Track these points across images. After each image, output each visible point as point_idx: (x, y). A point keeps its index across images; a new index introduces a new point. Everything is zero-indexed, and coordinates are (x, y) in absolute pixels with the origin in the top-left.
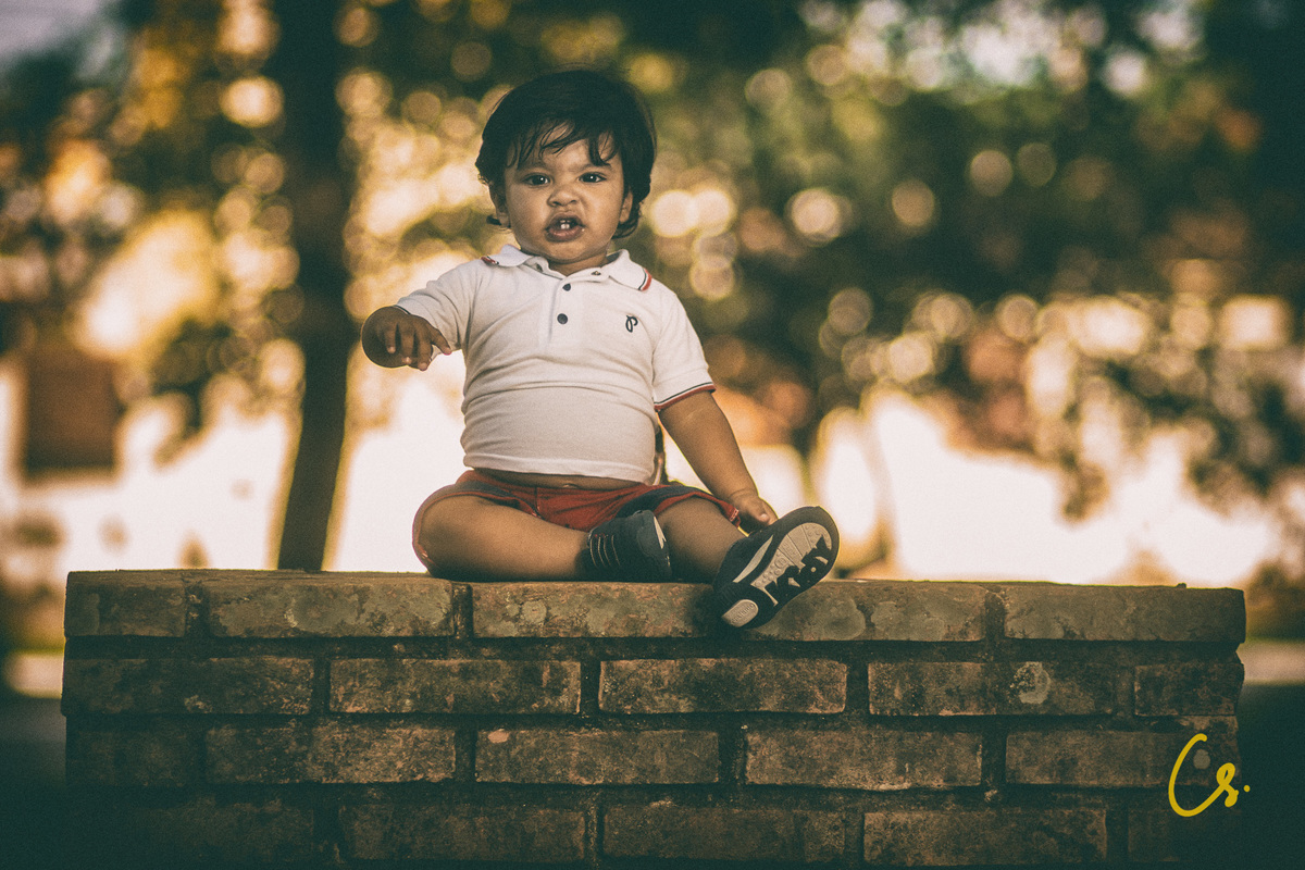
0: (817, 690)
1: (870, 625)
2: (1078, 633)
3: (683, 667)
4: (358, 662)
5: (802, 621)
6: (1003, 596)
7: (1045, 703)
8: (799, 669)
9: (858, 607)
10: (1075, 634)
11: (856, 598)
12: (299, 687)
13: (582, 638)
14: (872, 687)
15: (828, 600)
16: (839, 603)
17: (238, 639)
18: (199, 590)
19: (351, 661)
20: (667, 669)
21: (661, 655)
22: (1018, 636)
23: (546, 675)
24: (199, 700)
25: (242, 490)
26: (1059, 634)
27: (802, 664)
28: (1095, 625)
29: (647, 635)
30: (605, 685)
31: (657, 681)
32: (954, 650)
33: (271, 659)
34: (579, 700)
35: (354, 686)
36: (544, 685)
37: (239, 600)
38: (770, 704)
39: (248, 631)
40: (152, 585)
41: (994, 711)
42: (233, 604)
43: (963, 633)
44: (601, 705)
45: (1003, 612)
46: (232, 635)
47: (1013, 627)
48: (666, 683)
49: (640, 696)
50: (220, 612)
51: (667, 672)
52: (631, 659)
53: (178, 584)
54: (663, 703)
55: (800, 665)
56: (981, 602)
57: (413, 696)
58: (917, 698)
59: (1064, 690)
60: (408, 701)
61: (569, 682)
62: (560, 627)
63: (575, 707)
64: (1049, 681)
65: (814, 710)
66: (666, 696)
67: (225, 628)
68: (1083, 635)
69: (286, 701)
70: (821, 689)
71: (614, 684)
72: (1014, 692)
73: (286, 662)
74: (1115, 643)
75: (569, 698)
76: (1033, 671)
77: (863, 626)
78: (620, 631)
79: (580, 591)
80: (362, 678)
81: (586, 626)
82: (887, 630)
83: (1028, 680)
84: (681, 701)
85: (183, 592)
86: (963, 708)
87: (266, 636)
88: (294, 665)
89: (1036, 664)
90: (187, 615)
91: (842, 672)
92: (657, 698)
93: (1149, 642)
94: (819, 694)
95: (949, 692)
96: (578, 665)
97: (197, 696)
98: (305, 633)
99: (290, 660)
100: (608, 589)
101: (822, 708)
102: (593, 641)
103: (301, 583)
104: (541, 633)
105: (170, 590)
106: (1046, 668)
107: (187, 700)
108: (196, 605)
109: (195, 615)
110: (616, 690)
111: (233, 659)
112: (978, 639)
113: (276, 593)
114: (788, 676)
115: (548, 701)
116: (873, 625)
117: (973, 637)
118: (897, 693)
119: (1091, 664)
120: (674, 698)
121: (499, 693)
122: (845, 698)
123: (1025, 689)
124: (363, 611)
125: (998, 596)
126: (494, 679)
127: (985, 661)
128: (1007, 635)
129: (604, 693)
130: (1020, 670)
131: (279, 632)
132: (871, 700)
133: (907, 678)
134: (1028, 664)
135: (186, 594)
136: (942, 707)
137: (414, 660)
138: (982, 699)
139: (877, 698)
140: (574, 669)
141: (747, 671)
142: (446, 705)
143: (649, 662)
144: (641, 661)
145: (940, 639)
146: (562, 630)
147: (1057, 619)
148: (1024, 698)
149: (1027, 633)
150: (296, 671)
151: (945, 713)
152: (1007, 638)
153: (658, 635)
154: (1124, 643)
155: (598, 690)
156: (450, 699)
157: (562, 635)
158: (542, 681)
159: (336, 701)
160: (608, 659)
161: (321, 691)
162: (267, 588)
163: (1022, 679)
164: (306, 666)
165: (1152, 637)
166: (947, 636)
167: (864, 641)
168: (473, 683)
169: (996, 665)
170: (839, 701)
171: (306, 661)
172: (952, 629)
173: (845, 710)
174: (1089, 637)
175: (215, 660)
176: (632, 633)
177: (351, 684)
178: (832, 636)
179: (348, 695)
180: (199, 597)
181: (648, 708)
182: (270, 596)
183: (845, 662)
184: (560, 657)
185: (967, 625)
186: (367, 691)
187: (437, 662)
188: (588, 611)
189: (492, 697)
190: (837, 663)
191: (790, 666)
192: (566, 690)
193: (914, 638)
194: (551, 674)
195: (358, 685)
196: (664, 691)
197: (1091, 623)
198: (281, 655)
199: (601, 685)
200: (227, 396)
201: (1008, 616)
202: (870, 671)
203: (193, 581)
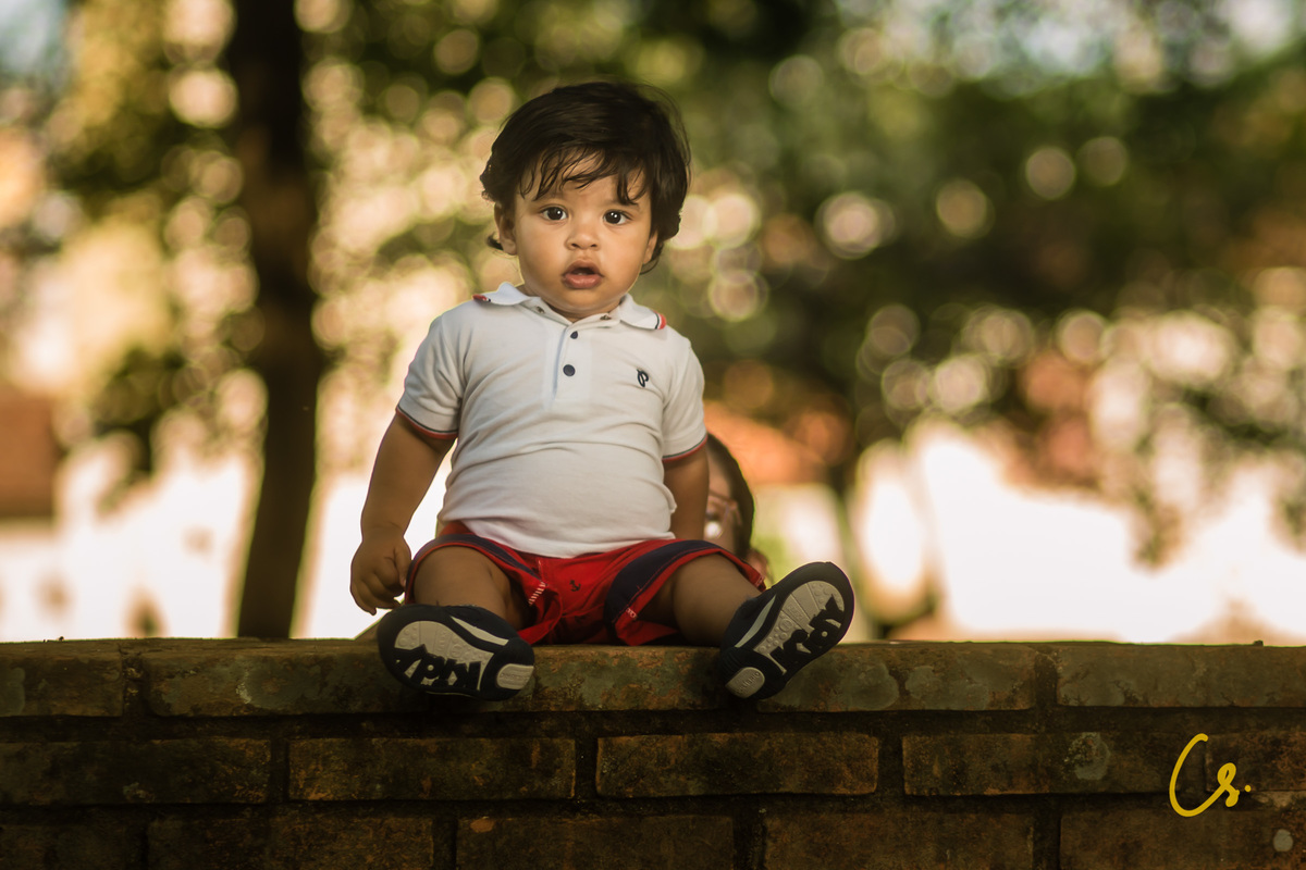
0: (844, 768)
1: (904, 693)
2: (1141, 699)
3: (691, 744)
4: (321, 743)
5: (828, 690)
6: (1056, 658)
7: (1105, 778)
8: (824, 744)
9: (891, 673)
10: (1137, 701)
11: (887, 663)
12: (254, 772)
13: (576, 711)
14: (907, 763)
15: (856, 665)
16: (869, 668)
17: (183, 718)
18: (139, 664)
19: (313, 741)
20: (673, 746)
21: (668, 731)
22: (1073, 703)
23: (535, 755)
24: (140, 788)
25: (200, 542)
26: (1119, 700)
27: (828, 738)
28: (1160, 689)
29: (650, 708)
30: (603, 765)
31: (663, 760)
32: (1001, 720)
33: (221, 740)
34: (574, 783)
35: (316, 769)
36: (533, 766)
37: (184, 674)
38: (791, 785)
39: (195, 709)
40: (84, 657)
41: (1046, 789)
42: (177, 679)
43: (1011, 700)
44: (599, 788)
45: (1055, 676)
46: (177, 714)
47: (1067, 693)
48: (673, 761)
49: (643, 777)
50: (163, 687)
51: (673, 750)
52: (632, 734)
53: (115, 656)
54: (670, 786)
55: (824, 739)
56: (1031, 665)
57: (384, 781)
58: (958, 775)
59: (1125, 764)
60: (378, 787)
61: (562, 762)
62: (551, 699)
63: (570, 791)
64: (1109, 754)
65: (841, 790)
66: (673, 776)
67: (169, 705)
68: (1147, 702)
69: (239, 787)
70: (849, 766)
71: (614, 763)
72: (1069, 767)
73: (239, 743)
74: (1183, 709)
75: (563, 782)
76: (1090, 743)
77: (896, 694)
78: (620, 703)
79: (573, 658)
80: (326, 761)
81: (581, 698)
82: (923, 698)
83: (1085, 754)
84: (691, 782)
85: (119, 665)
86: (1011, 785)
87: (215, 714)
88: (251, 747)
89: (1093, 734)
90: (125, 691)
91: (873, 746)
92: (662, 779)
93: (1221, 709)
94: (847, 773)
95: (995, 768)
96: (573, 742)
97: (137, 784)
98: (261, 709)
99: (243, 741)
100: (606, 655)
101: (851, 788)
102: (589, 714)
103: (255, 652)
104: (530, 707)
105: (105, 664)
106: (1104, 738)
107: (126, 789)
108: (135, 680)
109: (135, 691)
110: (615, 771)
111: (178, 741)
112: (1027, 707)
113: (227, 665)
114: (812, 752)
115: (538, 784)
116: (907, 693)
117: (1021, 705)
118: (936, 770)
119: (1155, 734)
120: (682, 779)
121: (483, 776)
122: (876, 777)
123: (1080, 763)
124: (326, 684)
125: (1049, 658)
126: (476, 759)
127: (1035, 732)
128: (1060, 702)
129: (603, 774)
130: (1076, 741)
131: (230, 710)
132: (906, 778)
133: (947, 753)
134: (1084, 735)
135: (124, 667)
136: (987, 785)
137: (385, 739)
138: (1032, 775)
139: (913, 776)
140: (567, 747)
141: (765, 747)
142: (421, 790)
143: (654, 738)
144: (644, 737)
145: (984, 708)
146: (553, 703)
147: (1117, 683)
148: (1081, 773)
149: (1083, 699)
150: (250, 753)
151: (991, 791)
152: (1061, 706)
153: (663, 707)
154: (1192, 710)
155: (595, 771)
156: (427, 784)
157: (553, 709)
158: (530, 762)
159: (297, 788)
160: (606, 735)
161: (280, 775)
162: (217, 660)
163: (1077, 752)
164: (261, 747)
165: (1225, 703)
166: (992, 704)
167: (900, 712)
168: (452, 764)
169: (1049, 736)
170: (870, 779)
171: (262, 742)
172: (997, 696)
173: (877, 790)
174: (1154, 703)
175: (158, 742)
176: (634, 705)
177: (313, 767)
178: (861, 706)
179: (310, 781)
180: (138, 671)
181: (652, 791)
182: (220, 669)
183: (875, 734)
184: (551, 734)
185: (1014, 691)
186: (332, 775)
187: (411, 742)
188: (582, 681)
189: (474, 781)
190: (867, 736)
191: (814, 740)
192: (558, 771)
193: (955, 706)
194: (542, 753)
195: (321, 768)
196: (670, 771)
197: (1156, 688)
198: (233, 735)
199: (599, 764)
200: (180, 435)
201: (1061, 681)
202: (905, 745)
203: (132, 653)
